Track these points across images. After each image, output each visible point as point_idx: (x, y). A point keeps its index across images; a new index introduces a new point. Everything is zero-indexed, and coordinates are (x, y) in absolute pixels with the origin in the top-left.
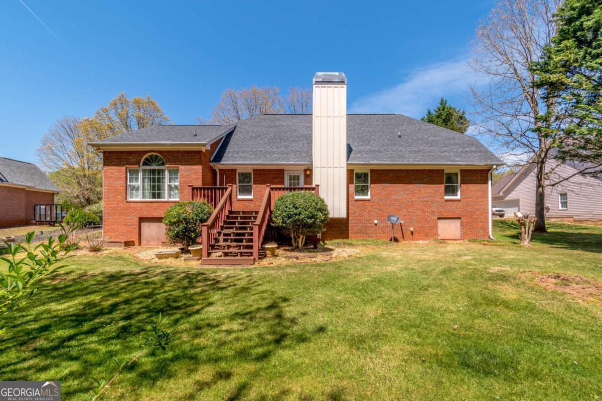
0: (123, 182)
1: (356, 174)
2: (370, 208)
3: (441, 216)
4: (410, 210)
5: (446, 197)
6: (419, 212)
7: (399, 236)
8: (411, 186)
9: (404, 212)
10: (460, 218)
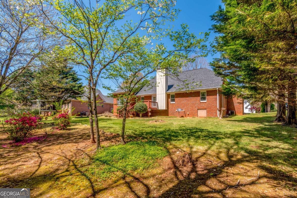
0: (116, 102)
1: (171, 95)
2: (175, 106)
3: (199, 108)
4: (188, 106)
5: (201, 101)
6: (190, 107)
7: (184, 116)
8: (188, 98)
9: (185, 107)
10: (206, 109)
